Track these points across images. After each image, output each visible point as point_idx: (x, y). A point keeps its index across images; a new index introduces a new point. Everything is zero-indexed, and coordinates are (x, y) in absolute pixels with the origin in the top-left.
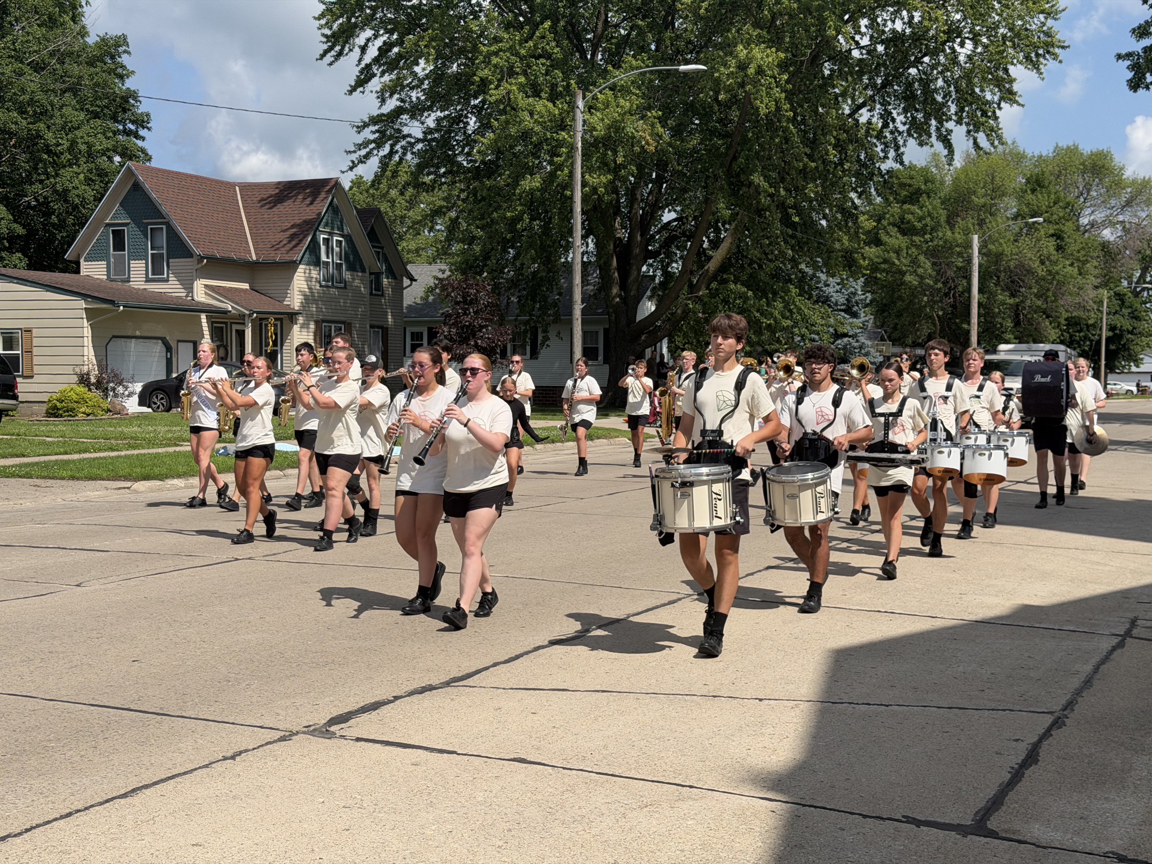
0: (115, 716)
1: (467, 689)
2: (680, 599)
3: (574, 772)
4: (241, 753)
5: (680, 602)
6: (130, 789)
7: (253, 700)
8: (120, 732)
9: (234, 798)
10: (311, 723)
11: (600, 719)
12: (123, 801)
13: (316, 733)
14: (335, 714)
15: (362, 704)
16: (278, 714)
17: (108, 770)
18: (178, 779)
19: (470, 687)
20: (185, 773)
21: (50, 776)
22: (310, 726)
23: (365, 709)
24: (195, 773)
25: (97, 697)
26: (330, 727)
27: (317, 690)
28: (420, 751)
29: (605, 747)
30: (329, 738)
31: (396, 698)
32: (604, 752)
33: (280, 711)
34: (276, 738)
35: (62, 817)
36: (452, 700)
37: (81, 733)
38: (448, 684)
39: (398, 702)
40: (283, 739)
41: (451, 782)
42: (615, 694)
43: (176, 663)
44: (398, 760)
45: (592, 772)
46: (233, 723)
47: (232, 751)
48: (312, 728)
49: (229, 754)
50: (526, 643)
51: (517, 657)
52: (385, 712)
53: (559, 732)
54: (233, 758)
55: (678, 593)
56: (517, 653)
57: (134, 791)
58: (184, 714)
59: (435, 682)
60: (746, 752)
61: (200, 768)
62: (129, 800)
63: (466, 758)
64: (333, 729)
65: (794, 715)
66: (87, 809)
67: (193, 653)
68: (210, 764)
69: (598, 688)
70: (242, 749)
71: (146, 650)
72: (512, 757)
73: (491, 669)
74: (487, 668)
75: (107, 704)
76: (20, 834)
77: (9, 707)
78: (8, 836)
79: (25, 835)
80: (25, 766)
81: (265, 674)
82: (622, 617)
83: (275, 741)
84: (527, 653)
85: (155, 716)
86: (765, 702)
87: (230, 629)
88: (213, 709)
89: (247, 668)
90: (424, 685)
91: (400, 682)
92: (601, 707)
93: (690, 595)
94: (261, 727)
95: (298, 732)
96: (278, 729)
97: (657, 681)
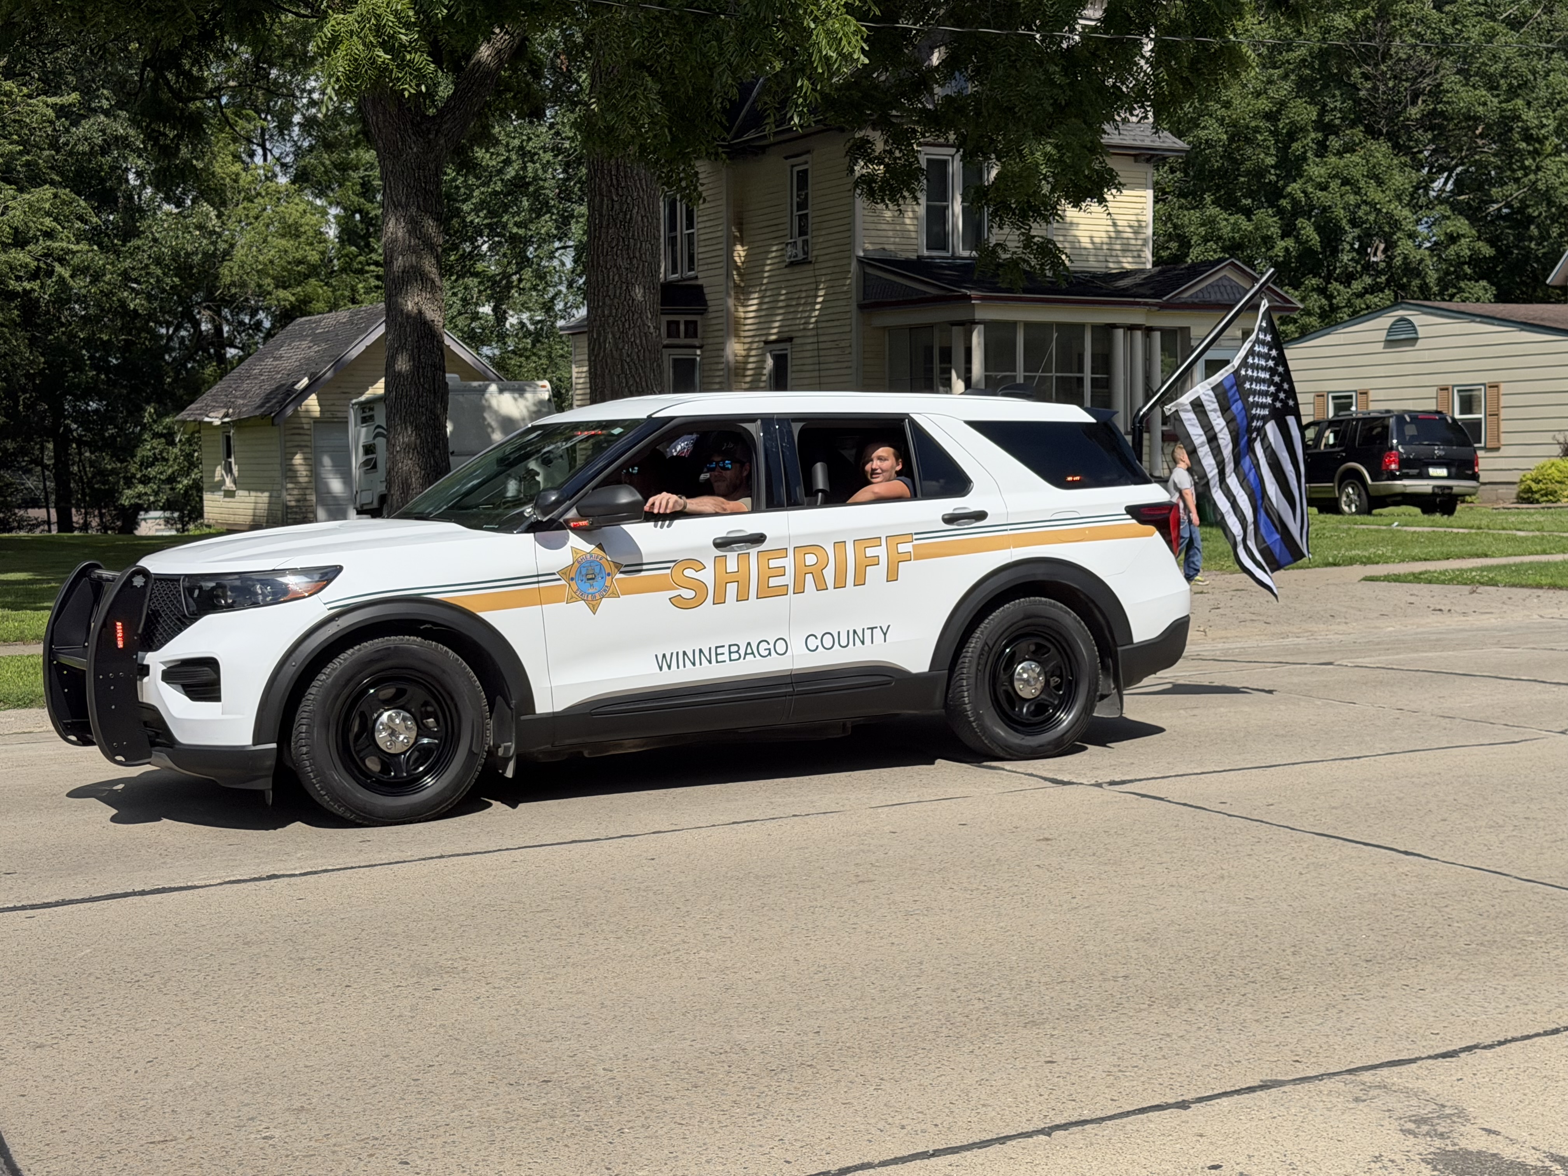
21: (1530, 978)
76: (1491, 1046)
77: (1474, 883)
78: (1476, 1047)
79: (1498, 1049)
80: (1495, 961)
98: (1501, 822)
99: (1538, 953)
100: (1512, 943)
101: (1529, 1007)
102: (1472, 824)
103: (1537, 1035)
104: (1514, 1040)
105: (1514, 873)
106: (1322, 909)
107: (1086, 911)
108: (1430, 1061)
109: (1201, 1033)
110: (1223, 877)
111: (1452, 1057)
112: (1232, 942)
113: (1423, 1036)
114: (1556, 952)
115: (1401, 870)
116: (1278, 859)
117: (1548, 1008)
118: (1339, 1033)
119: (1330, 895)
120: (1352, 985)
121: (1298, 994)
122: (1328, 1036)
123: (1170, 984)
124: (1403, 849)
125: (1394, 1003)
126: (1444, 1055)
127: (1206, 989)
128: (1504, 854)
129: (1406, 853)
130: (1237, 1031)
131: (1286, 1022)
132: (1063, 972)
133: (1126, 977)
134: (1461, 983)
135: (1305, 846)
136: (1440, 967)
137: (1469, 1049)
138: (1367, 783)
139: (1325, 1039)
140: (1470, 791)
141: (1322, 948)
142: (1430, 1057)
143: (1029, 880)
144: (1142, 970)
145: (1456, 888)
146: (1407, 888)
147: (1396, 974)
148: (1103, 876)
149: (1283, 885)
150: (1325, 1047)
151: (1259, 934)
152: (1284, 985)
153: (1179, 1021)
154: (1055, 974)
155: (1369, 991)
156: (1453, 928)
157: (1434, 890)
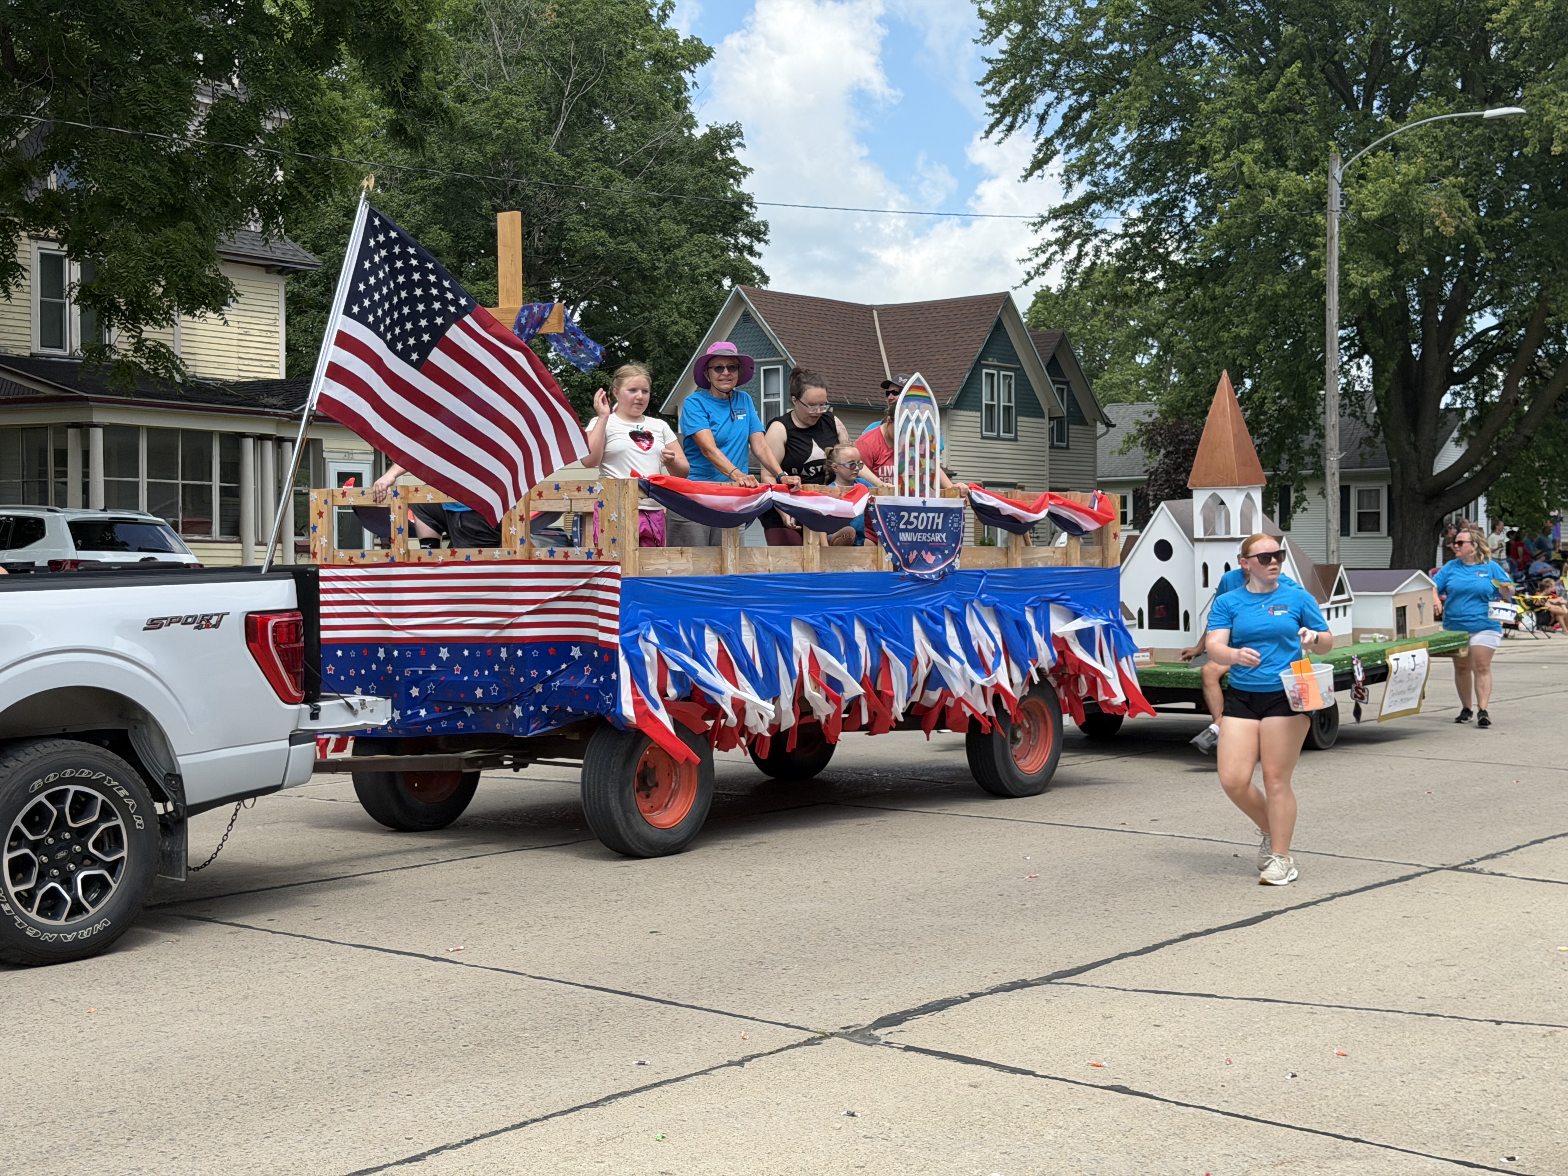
0: (610, 1002)
1: (1073, 988)
2: (1419, 875)
3: (1191, 1110)
4: (753, 1057)
5: (1417, 879)
6: (604, 1096)
7: (787, 990)
8: (611, 1022)
9: (728, 1116)
10: (852, 1024)
11: (1250, 1038)
12: (591, 1111)
13: (854, 1038)
14: (886, 1013)
15: (925, 1002)
16: (812, 1010)
17: (584, 1071)
18: (665, 1087)
19: (1078, 985)
20: (677, 1080)
21: (512, 1074)
22: (849, 1027)
23: (926, 1009)
24: (689, 1080)
25: (595, 977)
26: (875, 1029)
27: (872, 980)
28: (986, 1068)
29: (1247, 1077)
30: (871, 1045)
31: (973, 996)
32: (1243, 1084)
33: (815, 1006)
34: (802, 1041)
35: (514, 1127)
36: (1048, 1001)
37: (564, 1021)
38: (1048, 980)
39: (973, 1001)
40: (810, 1042)
41: (1015, 1112)
42: (1281, 1004)
43: (704, 937)
44: (953, 1079)
45: (1217, 1111)
46: (753, 1019)
47: (742, 1055)
48: (851, 1030)
49: (737, 1059)
50: (1173, 928)
51: (1156, 947)
52: (953, 1014)
53: (1187, 1053)
54: (741, 1063)
55: (1418, 865)
56: (1156, 942)
57: (608, 1098)
58: (695, 1004)
59: (1031, 976)
60: (1453, 1095)
61: (696, 1074)
62: (599, 1110)
63: (1047, 1080)
64: (878, 1032)
65: (1542, 1045)
66: (546, 1118)
67: (727, 924)
68: (710, 1069)
69: (1261, 995)
70: (756, 1052)
71: (669, 919)
72: (1109, 1084)
73: (1114, 963)
74: (1108, 961)
75: (605, 987)
76: (458, 1145)
77: (488, 985)
78: (444, 1148)
79: (464, 1147)
80: (487, 1060)
81: (811, 956)
82: (1324, 897)
83: (799, 1045)
84: (1171, 942)
85: (659, 1004)
86: (1505, 1026)
87: (781, 896)
88: (733, 999)
89: (790, 947)
90: (1015, 980)
91: (984, 974)
92: (1257, 1022)
93: (1436, 869)
94: (787, 1025)
95: (832, 1034)
96: (807, 1030)
97: (1350, 989)
98: (531, 923)
99: (529, 1048)
100: (507, 1042)
101: (503, 1103)
102: (504, 926)
103: (506, 1130)
104: (483, 1136)
105: (528, 973)
106: (337, 1022)
107: (90, 1045)
108: (397, 1167)
109: (173, 1163)
110: (246, 997)
111: (419, 1160)
112: (236, 1064)
113: (397, 1141)
114: (545, 1046)
115: (425, 976)
116: (308, 975)
117: (521, 1102)
118: (316, 1148)
119: (349, 1007)
120: (343, 1097)
121: (287, 1112)
122: (303, 1152)
123: (157, 1115)
124: (432, 955)
125: (379, 1112)
126: (410, 1160)
127: (194, 1116)
128: (525, 953)
129: (435, 959)
130: (213, 1157)
131: (267, 1142)
132: (45, 1113)
133: (111, 1112)
134: (449, 1085)
135: (340, 958)
136: (433, 1071)
137: (436, 1151)
138: (419, 891)
139: (299, 1156)
140: (512, 894)
141: (325, 1062)
142: (398, 1163)
143: (39, 1016)
144: (133, 1103)
145: (471, 991)
146: (425, 994)
147: (389, 1082)
148: (122, 1006)
149: (306, 1000)
150: (297, 1164)
151: (266, 1052)
152: (275, 1104)
153: (154, 1153)
154: (35, 1116)
155: (357, 1101)
156: (457, 1031)
157: (450, 994)
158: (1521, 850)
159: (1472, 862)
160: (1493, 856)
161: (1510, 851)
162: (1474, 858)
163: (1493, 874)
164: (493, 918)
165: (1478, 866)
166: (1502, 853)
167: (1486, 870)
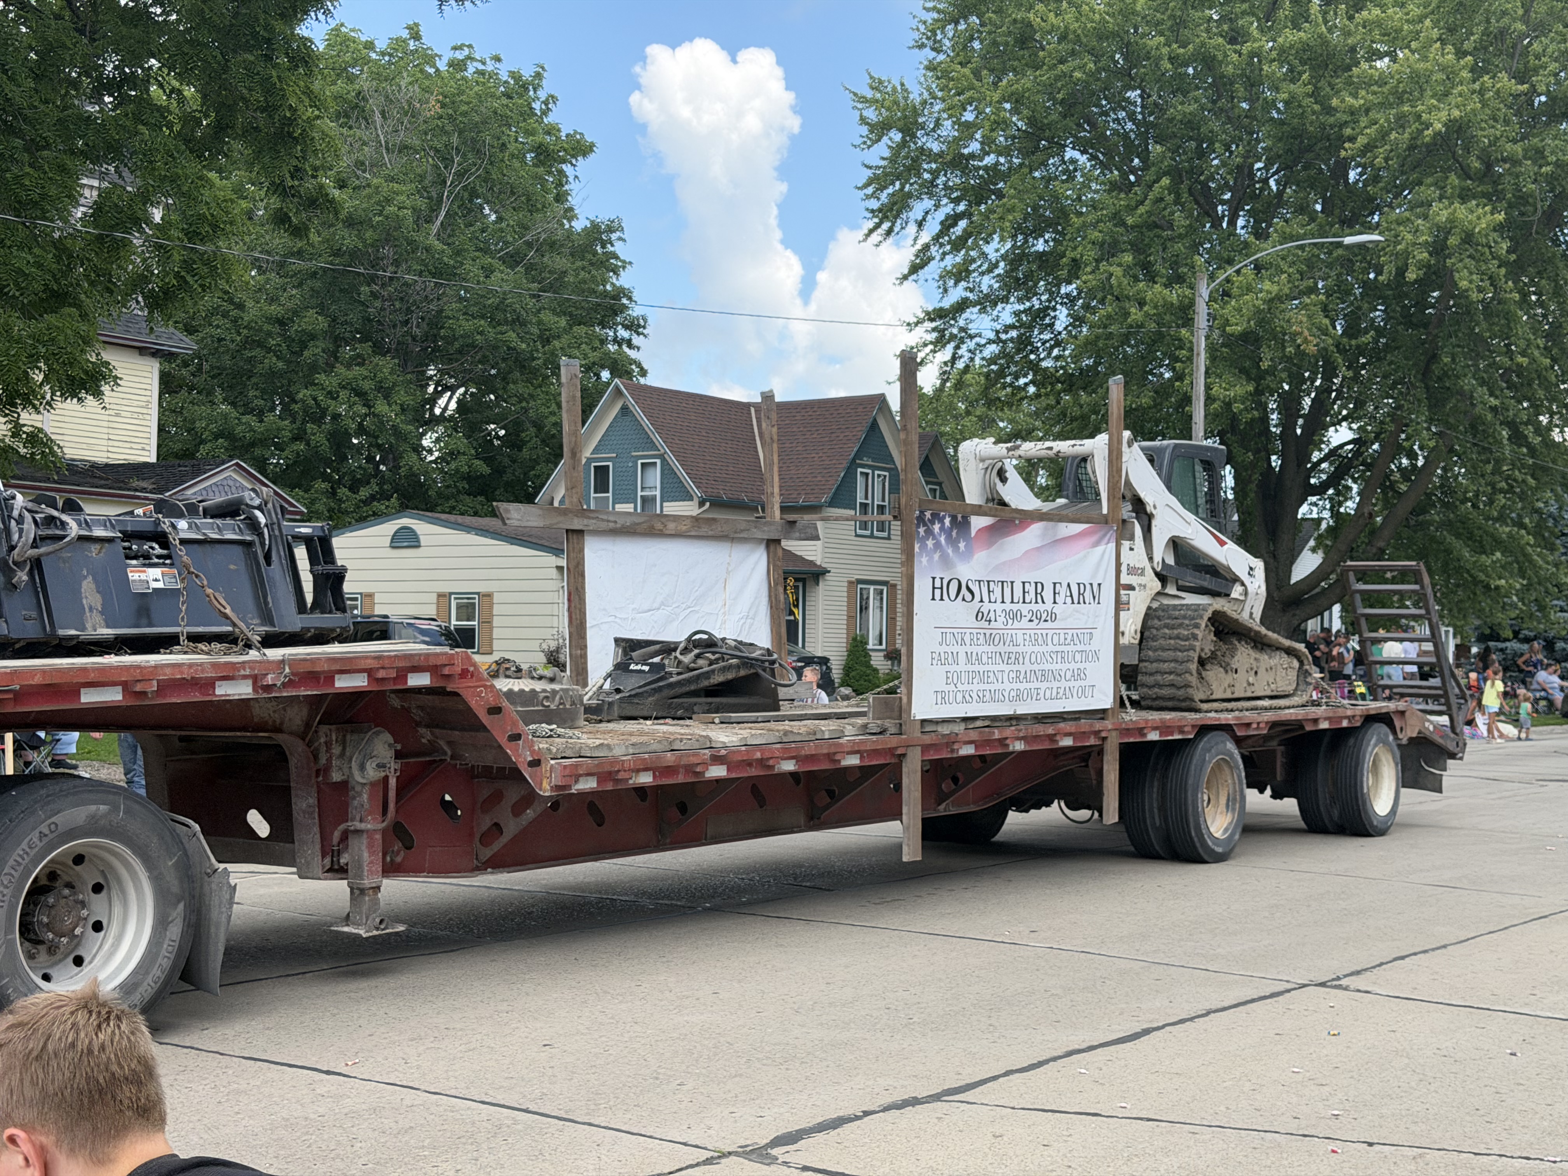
0: (508, 1118)
1: (963, 1106)
2: (1288, 991)
5: (1287, 995)
7: (682, 1107)
8: (510, 1140)
10: (749, 1142)
11: (1136, 1159)
13: (753, 1157)
14: (782, 1131)
15: (820, 1120)
16: (709, 1128)
19: (968, 1103)
22: (746, 1146)
23: (821, 1128)
25: (491, 1092)
26: (772, 1148)
27: (766, 1097)
30: (768, 1164)
31: (866, 1114)
33: (712, 1123)
34: (701, 1160)
36: (939, 1119)
37: (463, 1140)
38: (936, 1098)
39: (866, 1119)
40: (708, 1162)
42: (1163, 1124)
43: (597, 1051)
46: (651, 1137)
48: (748, 1149)
50: (1057, 1045)
51: (1041, 1064)
52: (847, 1132)
55: (1288, 981)
56: (1041, 1059)
58: (592, 1121)
59: (922, 1094)
64: (775, 1152)
65: (1414, 1168)
69: (1144, 1114)
70: (656, 1172)
71: (561, 1032)
73: (1001, 1080)
74: (995, 1078)
75: (502, 1103)
77: (384, 1100)
81: (704, 1071)
82: (1200, 1013)
83: (698, 1165)
84: (1055, 1059)
85: (556, 1121)
86: (1377, 1148)
87: (671, 1008)
88: (629, 1116)
89: (683, 1063)
90: (906, 1097)
91: (876, 1090)
92: (1141, 1143)
93: (1304, 986)
94: (685, 1144)
95: (730, 1153)
96: (705, 1148)
97: (1228, 1108)
98: (423, 1034)
99: (429, 1167)
100: (406, 1160)
102: (396, 1038)
105: (422, 1087)
114: (445, 1165)
115: (318, 1091)
116: (200, 1089)
119: (244, 1122)
124: (325, 1069)
128: (418, 1067)
129: (328, 1073)
135: (230, 1072)
145: (366, 1107)
146: (320, 1110)
156: (355, 1149)
157: (346, 1110)
158: (1384, 966)
159: (1338, 979)
160: (1358, 973)
161: (1374, 967)
162: (1340, 974)
163: (1359, 991)
164: (382, 1029)
165: (1344, 982)
166: (1366, 970)
167: (1352, 987)
